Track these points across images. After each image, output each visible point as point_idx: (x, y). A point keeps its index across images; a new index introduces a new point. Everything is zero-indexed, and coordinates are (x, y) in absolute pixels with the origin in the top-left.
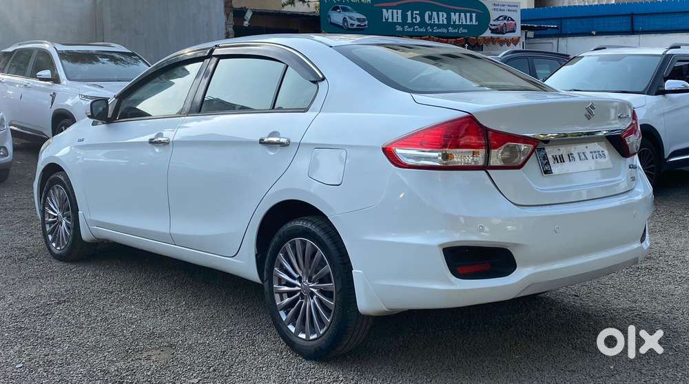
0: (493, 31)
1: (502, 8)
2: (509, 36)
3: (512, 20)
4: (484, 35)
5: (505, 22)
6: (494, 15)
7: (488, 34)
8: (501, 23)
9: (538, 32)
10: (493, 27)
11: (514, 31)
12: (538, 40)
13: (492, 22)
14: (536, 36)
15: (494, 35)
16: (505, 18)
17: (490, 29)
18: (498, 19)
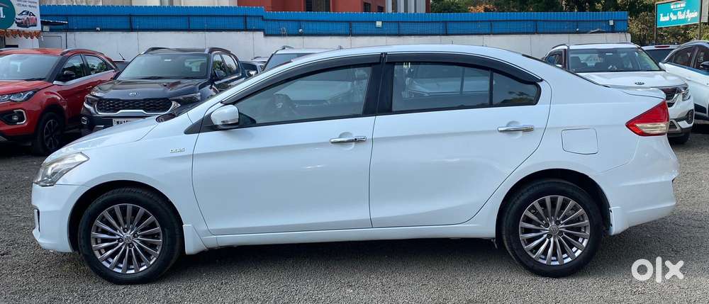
0: (19, 25)
1: (25, 4)
2: (32, 29)
3: (33, 15)
4: (11, 28)
5: (28, 16)
6: (18, 10)
7: (14, 27)
8: (25, 17)
9: (53, 27)
10: (18, 21)
11: (35, 26)
12: (53, 34)
13: (17, 16)
14: (51, 30)
15: (20, 28)
16: (28, 13)
17: (16, 22)
18: (21, 14)
